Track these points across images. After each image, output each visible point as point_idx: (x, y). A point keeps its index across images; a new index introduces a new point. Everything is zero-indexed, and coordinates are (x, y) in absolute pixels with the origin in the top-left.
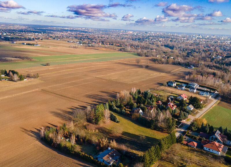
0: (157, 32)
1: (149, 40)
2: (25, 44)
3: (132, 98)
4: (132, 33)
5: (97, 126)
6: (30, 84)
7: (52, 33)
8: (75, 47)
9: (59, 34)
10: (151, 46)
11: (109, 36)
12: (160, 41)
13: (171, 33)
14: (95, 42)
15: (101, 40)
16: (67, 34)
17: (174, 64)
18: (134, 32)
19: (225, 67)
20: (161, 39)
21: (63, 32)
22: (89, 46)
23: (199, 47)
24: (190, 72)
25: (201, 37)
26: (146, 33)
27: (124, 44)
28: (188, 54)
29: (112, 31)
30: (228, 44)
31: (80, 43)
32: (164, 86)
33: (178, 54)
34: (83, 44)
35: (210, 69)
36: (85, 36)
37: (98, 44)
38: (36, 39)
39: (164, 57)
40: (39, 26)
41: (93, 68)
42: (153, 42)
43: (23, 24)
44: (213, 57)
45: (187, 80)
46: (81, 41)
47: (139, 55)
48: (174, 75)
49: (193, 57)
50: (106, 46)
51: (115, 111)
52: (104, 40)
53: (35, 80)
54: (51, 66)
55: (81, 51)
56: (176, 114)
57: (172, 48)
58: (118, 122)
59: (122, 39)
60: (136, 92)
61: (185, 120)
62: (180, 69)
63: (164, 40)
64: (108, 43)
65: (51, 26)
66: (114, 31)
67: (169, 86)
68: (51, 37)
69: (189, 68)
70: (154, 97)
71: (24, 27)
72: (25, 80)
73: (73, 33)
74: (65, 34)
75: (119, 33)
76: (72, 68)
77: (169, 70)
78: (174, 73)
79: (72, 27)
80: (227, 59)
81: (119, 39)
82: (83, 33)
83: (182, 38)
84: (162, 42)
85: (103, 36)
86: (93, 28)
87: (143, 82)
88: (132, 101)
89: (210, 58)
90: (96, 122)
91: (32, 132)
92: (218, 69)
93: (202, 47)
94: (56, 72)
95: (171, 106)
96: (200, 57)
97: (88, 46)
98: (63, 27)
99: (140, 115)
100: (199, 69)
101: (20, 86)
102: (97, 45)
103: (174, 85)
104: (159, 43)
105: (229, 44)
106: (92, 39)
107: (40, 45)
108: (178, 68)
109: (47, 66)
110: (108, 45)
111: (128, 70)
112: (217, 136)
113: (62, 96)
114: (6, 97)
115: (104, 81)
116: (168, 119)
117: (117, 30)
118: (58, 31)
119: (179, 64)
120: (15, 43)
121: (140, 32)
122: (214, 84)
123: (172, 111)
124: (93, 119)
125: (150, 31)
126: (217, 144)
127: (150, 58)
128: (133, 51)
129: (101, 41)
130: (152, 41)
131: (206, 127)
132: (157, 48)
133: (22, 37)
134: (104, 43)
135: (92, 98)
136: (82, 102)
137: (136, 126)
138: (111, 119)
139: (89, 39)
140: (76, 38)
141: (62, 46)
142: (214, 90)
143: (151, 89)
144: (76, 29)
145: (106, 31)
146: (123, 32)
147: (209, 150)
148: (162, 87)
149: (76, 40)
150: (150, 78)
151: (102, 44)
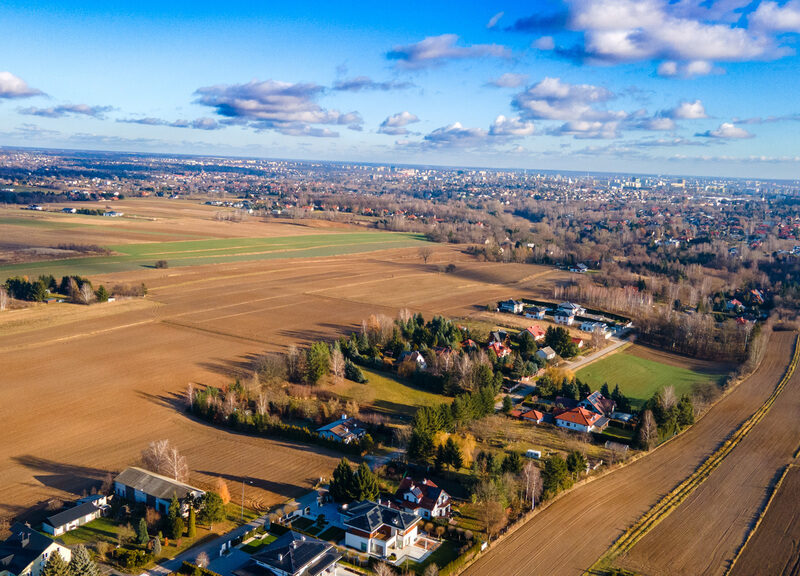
0: (499, 170)
1: (467, 195)
2: (74, 211)
3: (399, 332)
4: (413, 174)
5: (314, 389)
6: (127, 309)
7: (148, 178)
8: (233, 219)
9: (172, 180)
10: (471, 213)
11: (339, 185)
12: (502, 200)
13: (542, 173)
14: (295, 204)
15: (313, 196)
16: (198, 179)
17: (533, 260)
18: (421, 171)
19: (678, 266)
20: (506, 193)
21: (183, 174)
22: (276, 216)
23: (622, 214)
24: (574, 279)
25: (638, 185)
26: (460, 173)
27: (387, 209)
28: (583, 234)
29: (349, 168)
30: (715, 204)
31: (246, 206)
32: (489, 311)
33: (553, 236)
34: (258, 209)
35: (632, 272)
36: (261, 187)
37: (303, 210)
38: (103, 195)
39: (504, 245)
40: (99, 156)
41: (294, 271)
42: (480, 201)
43: (41, 149)
44: (656, 242)
45: (558, 298)
46: (249, 200)
47: (431, 237)
48: (527, 289)
49: (593, 243)
50: (331, 214)
51: (357, 361)
52: (323, 197)
53: (138, 300)
54: (169, 269)
55: (253, 229)
56: (507, 366)
57: (536, 218)
58: (363, 382)
59: (382, 193)
60: (410, 320)
61: (527, 379)
62: (547, 275)
63: (515, 195)
64: (334, 207)
65: (138, 156)
66: (355, 168)
67: (504, 311)
68: (148, 189)
69: (572, 270)
70: (456, 331)
71: (47, 161)
72: (110, 300)
73: (216, 178)
74: (189, 179)
75: (372, 177)
76: (234, 273)
77: (514, 277)
78: (528, 285)
79: (211, 158)
80: (693, 248)
81: (370, 193)
82: (252, 177)
83: (577, 187)
84: (508, 203)
85: (319, 185)
86: (284, 161)
87: (434, 303)
88: (400, 339)
89: (647, 244)
90: (313, 379)
91: (163, 398)
92: (656, 272)
93: (630, 214)
94: (189, 283)
95: (497, 348)
96: (618, 242)
97: (272, 215)
98: (179, 157)
99: (418, 368)
100: (603, 273)
101: (103, 313)
102: (300, 212)
103: (519, 308)
104: (500, 206)
105: (718, 204)
106: (282, 196)
107: (121, 214)
108: (540, 272)
109: (160, 270)
110: (337, 212)
111: (395, 278)
112: (592, 401)
113: (219, 333)
114: (76, 336)
115: (327, 301)
116: (482, 369)
117: (367, 164)
118: (167, 170)
119: (547, 261)
120: (40, 208)
121: (440, 170)
122: (629, 308)
123: (499, 360)
124: (304, 375)
125: (474, 169)
126: (585, 412)
127: (464, 246)
128: (414, 227)
129: (312, 200)
130: (477, 200)
131: (571, 386)
132: (490, 218)
133: (56, 192)
134: (323, 206)
135: (298, 337)
136: (272, 344)
137: (409, 390)
138: (347, 377)
139: (273, 194)
140: (230, 190)
141: (191, 217)
142: (625, 320)
143: (452, 318)
144: (225, 164)
145: (328, 169)
146: (385, 172)
147: (568, 424)
148: (485, 315)
149: (231, 199)
150: (454, 294)
151: (315, 209)
